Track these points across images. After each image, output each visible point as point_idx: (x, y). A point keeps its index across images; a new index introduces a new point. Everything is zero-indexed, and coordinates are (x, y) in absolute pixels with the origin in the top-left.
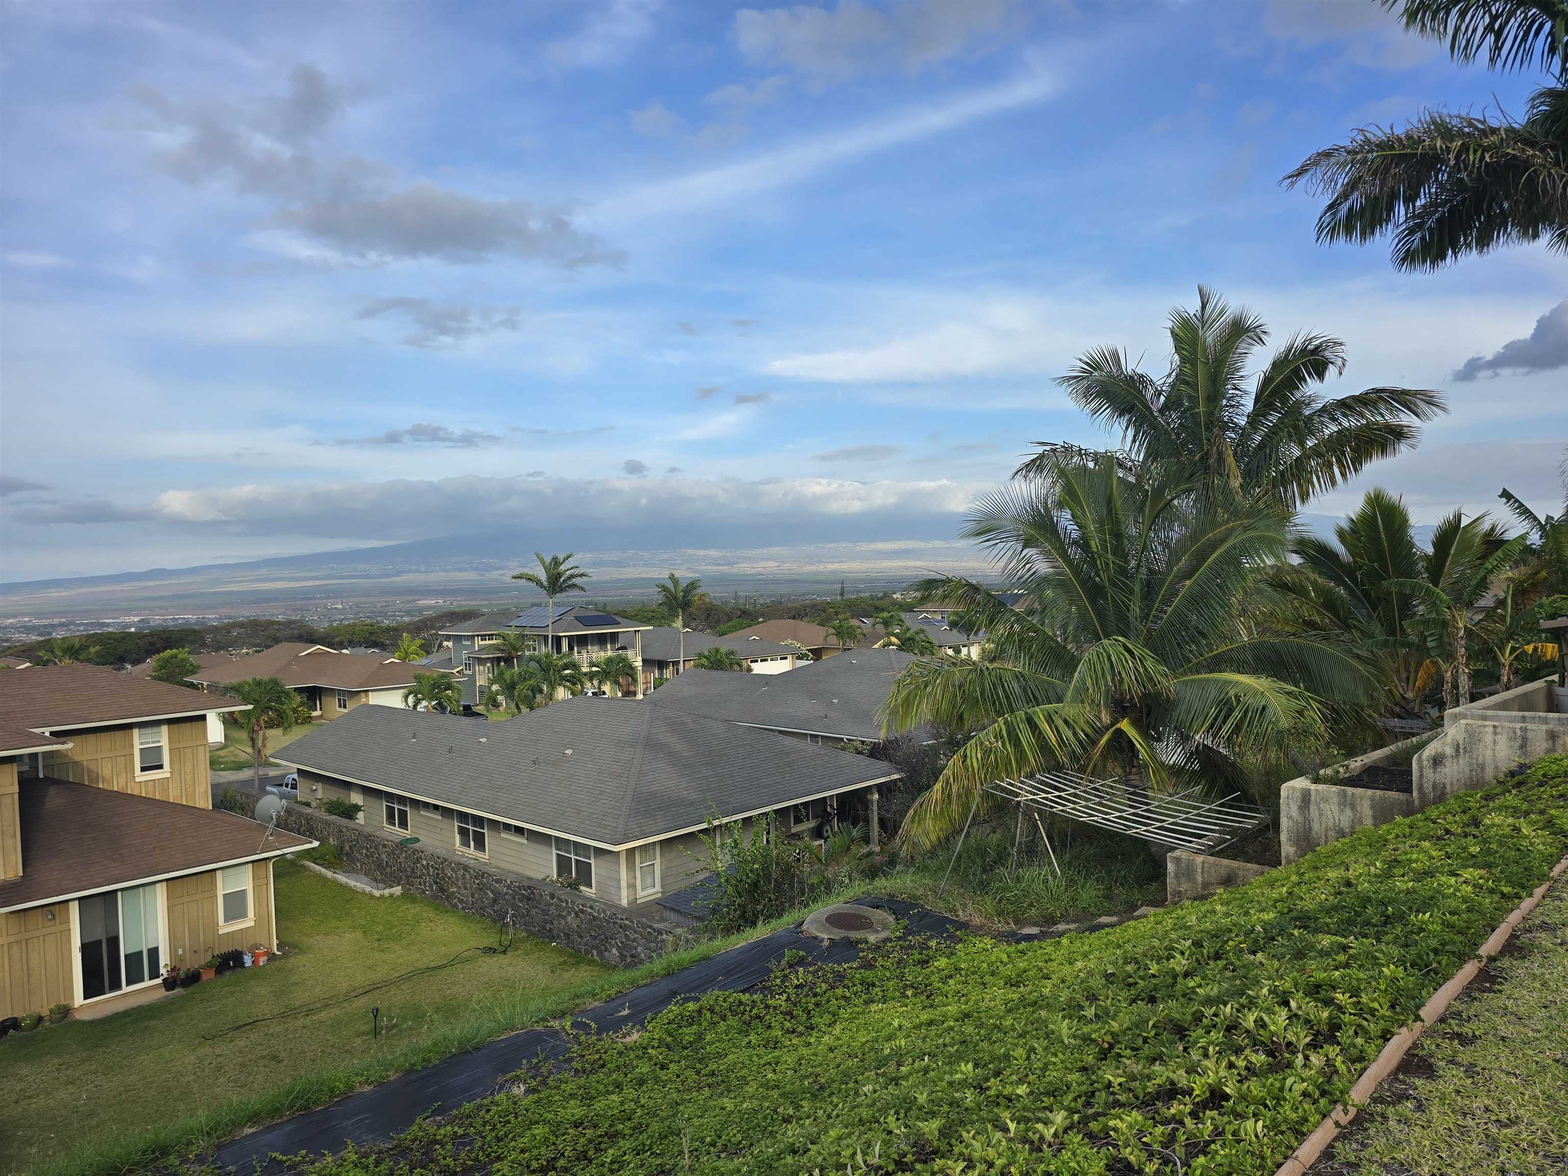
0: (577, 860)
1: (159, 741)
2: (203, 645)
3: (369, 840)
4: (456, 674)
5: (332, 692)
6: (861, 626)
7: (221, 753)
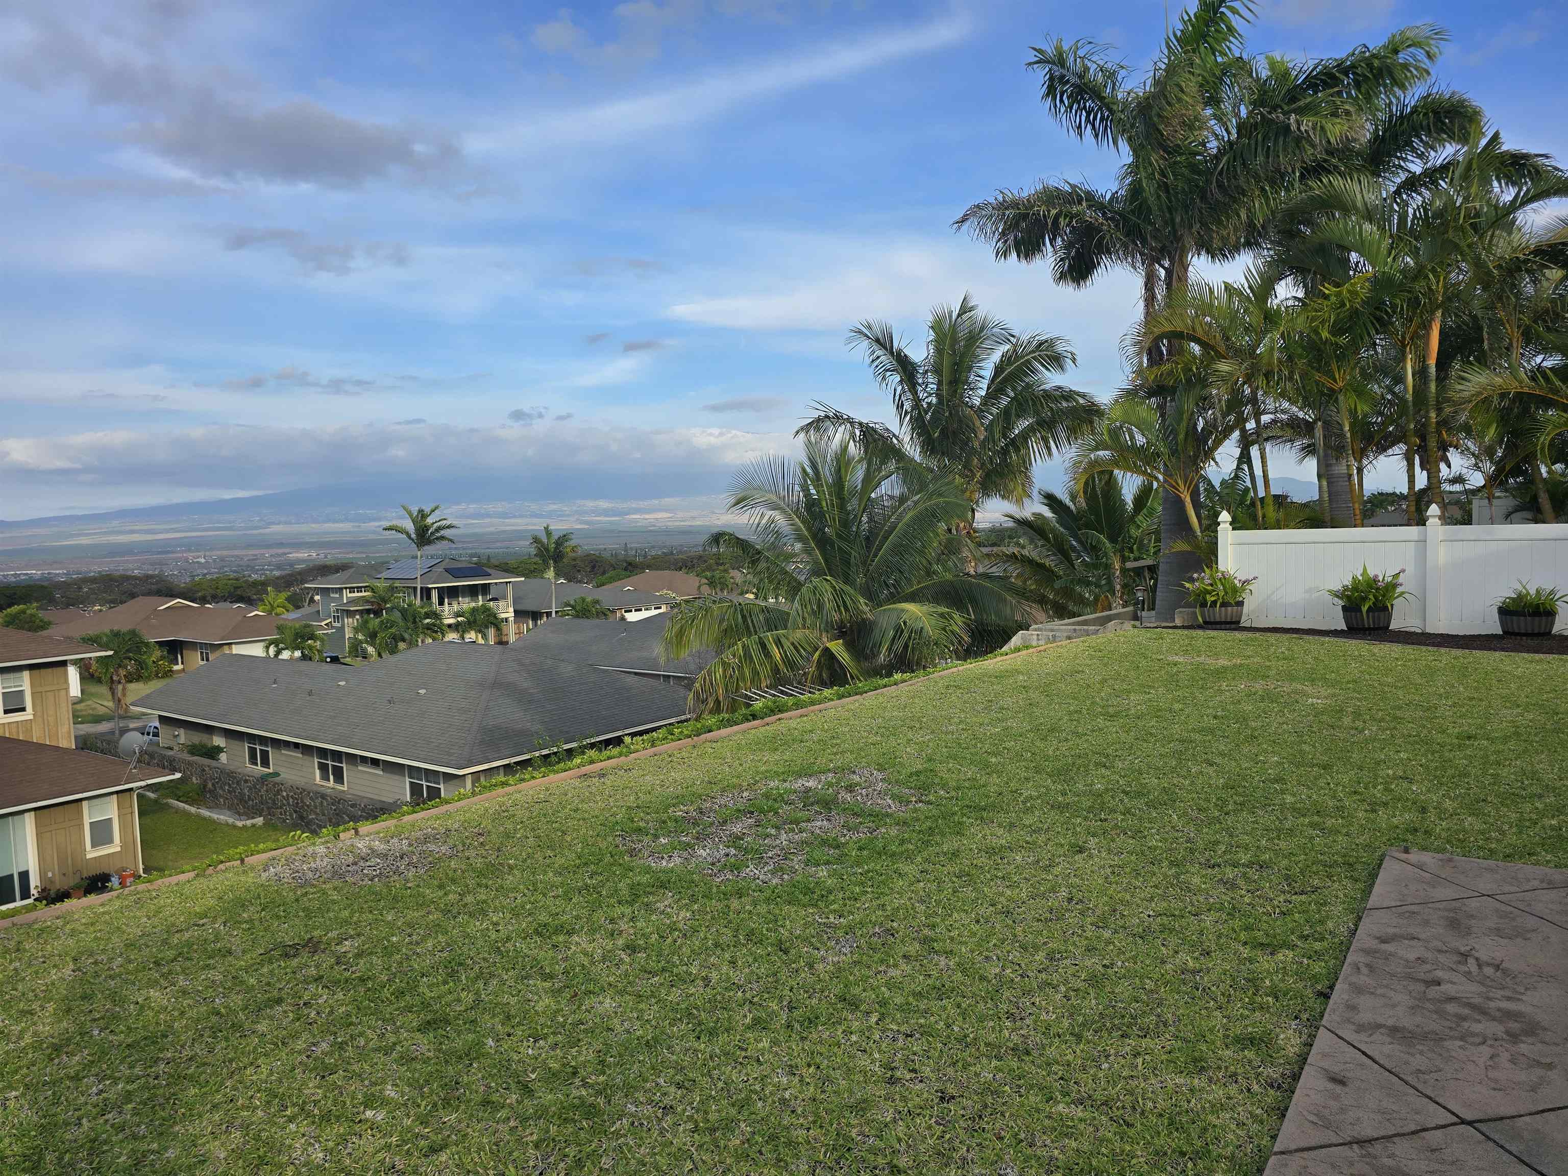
0: (428, 787)
1: (21, 686)
2: (52, 601)
3: (231, 777)
4: (323, 627)
5: (193, 645)
6: (737, 576)
7: (78, 707)
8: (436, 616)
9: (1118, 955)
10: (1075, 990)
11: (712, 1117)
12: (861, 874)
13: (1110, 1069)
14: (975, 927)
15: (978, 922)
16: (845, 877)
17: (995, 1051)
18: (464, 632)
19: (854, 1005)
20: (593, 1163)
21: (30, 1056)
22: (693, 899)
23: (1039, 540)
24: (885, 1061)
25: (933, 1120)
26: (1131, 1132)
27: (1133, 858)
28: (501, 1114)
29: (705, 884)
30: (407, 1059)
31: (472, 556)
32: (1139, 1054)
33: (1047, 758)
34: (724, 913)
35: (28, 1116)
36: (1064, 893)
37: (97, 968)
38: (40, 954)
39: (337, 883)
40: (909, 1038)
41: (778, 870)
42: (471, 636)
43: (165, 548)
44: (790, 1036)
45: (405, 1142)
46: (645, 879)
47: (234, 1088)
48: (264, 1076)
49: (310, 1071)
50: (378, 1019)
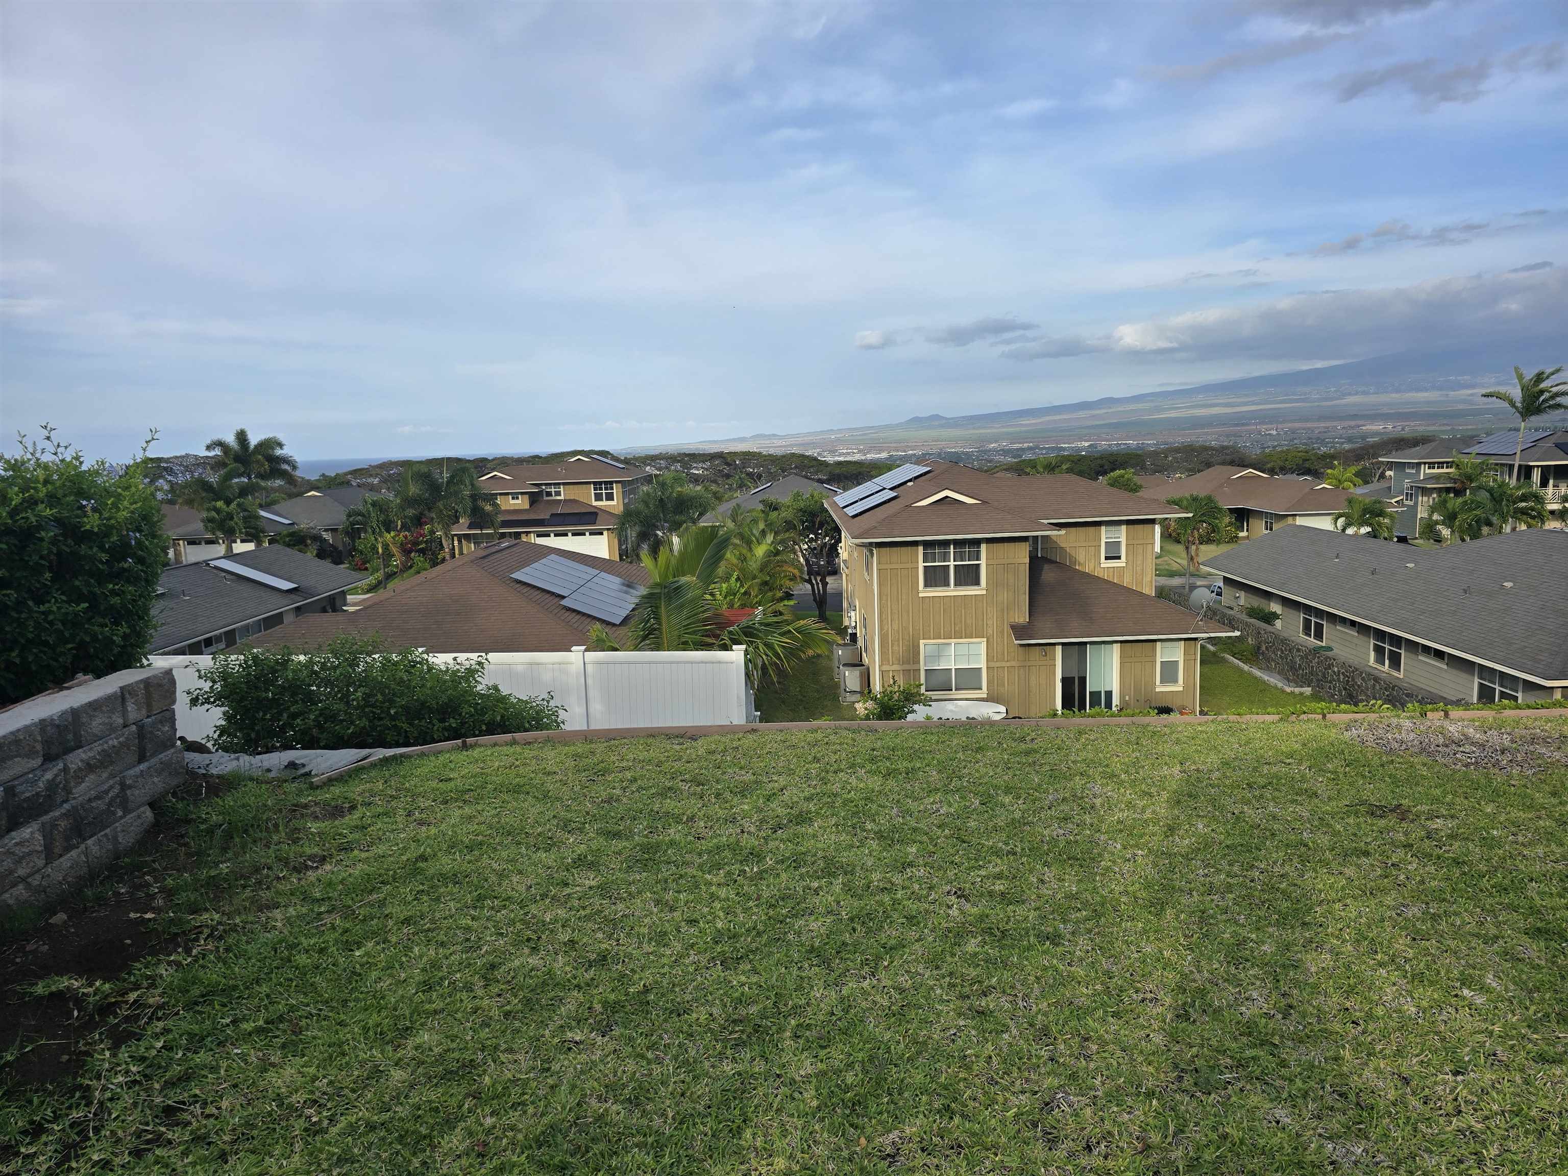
0: (1502, 691)
1: (1120, 538)
2: (1143, 468)
3: (1283, 642)
4: (1394, 504)
5: (1258, 514)
7: (1159, 561)
8: (1536, 499)
21: (1151, 827)
30: (1512, 957)
35: (1151, 872)
37: (1199, 775)
38: (1154, 751)
39: (1423, 758)
43: (1240, 420)
45: (1510, 1037)
47: (1322, 916)
48: (1353, 916)
49: (1400, 928)
50: (1475, 906)
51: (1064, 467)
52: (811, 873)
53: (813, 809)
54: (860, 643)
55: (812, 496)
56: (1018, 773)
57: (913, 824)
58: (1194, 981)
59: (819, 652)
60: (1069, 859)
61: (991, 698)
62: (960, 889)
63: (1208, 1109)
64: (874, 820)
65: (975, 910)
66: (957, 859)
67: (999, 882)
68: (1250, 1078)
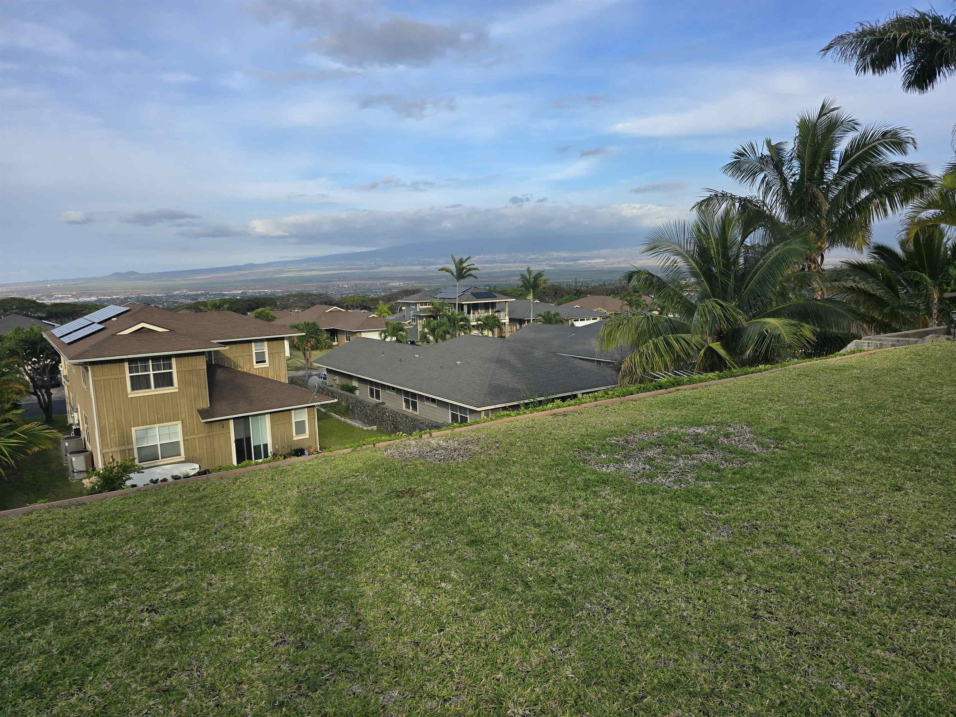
0: (461, 416)
1: (264, 349)
2: (276, 306)
3: (361, 403)
4: (407, 324)
5: (342, 332)
6: (648, 299)
7: (289, 362)
8: (467, 320)
9: (926, 561)
10: (892, 579)
11: (638, 619)
12: (734, 489)
13: (917, 633)
14: (816, 531)
15: (818, 527)
16: (723, 490)
17: (829, 609)
18: (482, 329)
19: (730, 568)
20: (566, 632)
21: (280, 531)
22: (623, 492)
23: (870, 278)
24: (750, 603)
25: (784, 645)
26: (933, 676)
27: (941, 498)
28: (514, 596)
29: (631, 484)
30: (461, 559)
31: (486, 286)
32: (940, 627)
33: (875, 426)
34: (643, 503)
35: (281, 561)
36: (885, 516)
37: (308, 492)
38: (282, 482)
39: (422, 461)
40: (768, 593)
41: (678, 481)
42: (485, 332)
43: (329, 279)
44: (686, 580)
45: (462, 603)
46: (593, 477)
47: (375, 561)
48: (390, 557)
49: (413, 558)
50: (446, 536)
51: (226, 306)
52: (25, 626)
53: (27, 575)
54: (84, 435)
55: (32, 330)
56: (193, 514)
57: (114, 567)
58: (307, 622)
59: (44, 447)
60: (229, 564)
61: (188, 460)
62: (151, 606)
63: (316, 701)
64: (82, 572)
65: (162, 618)
66: (148, 585)
67: (180, 593)
68: (338, 673)
